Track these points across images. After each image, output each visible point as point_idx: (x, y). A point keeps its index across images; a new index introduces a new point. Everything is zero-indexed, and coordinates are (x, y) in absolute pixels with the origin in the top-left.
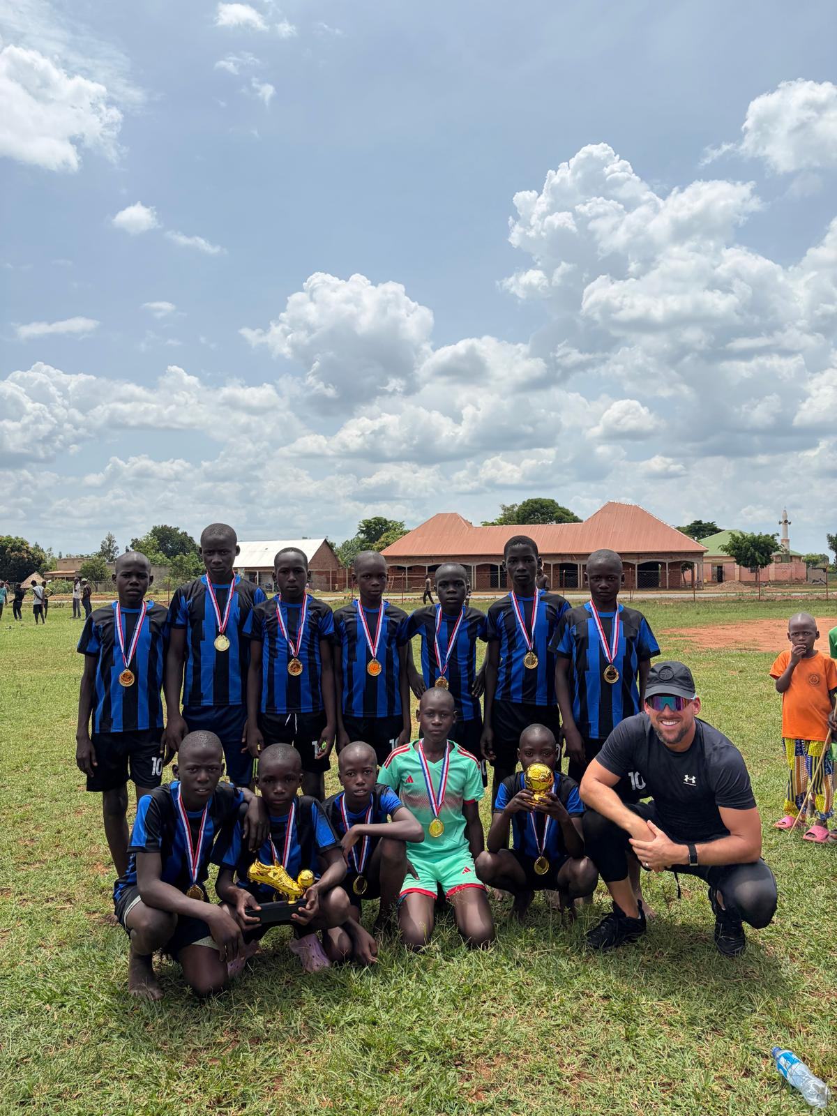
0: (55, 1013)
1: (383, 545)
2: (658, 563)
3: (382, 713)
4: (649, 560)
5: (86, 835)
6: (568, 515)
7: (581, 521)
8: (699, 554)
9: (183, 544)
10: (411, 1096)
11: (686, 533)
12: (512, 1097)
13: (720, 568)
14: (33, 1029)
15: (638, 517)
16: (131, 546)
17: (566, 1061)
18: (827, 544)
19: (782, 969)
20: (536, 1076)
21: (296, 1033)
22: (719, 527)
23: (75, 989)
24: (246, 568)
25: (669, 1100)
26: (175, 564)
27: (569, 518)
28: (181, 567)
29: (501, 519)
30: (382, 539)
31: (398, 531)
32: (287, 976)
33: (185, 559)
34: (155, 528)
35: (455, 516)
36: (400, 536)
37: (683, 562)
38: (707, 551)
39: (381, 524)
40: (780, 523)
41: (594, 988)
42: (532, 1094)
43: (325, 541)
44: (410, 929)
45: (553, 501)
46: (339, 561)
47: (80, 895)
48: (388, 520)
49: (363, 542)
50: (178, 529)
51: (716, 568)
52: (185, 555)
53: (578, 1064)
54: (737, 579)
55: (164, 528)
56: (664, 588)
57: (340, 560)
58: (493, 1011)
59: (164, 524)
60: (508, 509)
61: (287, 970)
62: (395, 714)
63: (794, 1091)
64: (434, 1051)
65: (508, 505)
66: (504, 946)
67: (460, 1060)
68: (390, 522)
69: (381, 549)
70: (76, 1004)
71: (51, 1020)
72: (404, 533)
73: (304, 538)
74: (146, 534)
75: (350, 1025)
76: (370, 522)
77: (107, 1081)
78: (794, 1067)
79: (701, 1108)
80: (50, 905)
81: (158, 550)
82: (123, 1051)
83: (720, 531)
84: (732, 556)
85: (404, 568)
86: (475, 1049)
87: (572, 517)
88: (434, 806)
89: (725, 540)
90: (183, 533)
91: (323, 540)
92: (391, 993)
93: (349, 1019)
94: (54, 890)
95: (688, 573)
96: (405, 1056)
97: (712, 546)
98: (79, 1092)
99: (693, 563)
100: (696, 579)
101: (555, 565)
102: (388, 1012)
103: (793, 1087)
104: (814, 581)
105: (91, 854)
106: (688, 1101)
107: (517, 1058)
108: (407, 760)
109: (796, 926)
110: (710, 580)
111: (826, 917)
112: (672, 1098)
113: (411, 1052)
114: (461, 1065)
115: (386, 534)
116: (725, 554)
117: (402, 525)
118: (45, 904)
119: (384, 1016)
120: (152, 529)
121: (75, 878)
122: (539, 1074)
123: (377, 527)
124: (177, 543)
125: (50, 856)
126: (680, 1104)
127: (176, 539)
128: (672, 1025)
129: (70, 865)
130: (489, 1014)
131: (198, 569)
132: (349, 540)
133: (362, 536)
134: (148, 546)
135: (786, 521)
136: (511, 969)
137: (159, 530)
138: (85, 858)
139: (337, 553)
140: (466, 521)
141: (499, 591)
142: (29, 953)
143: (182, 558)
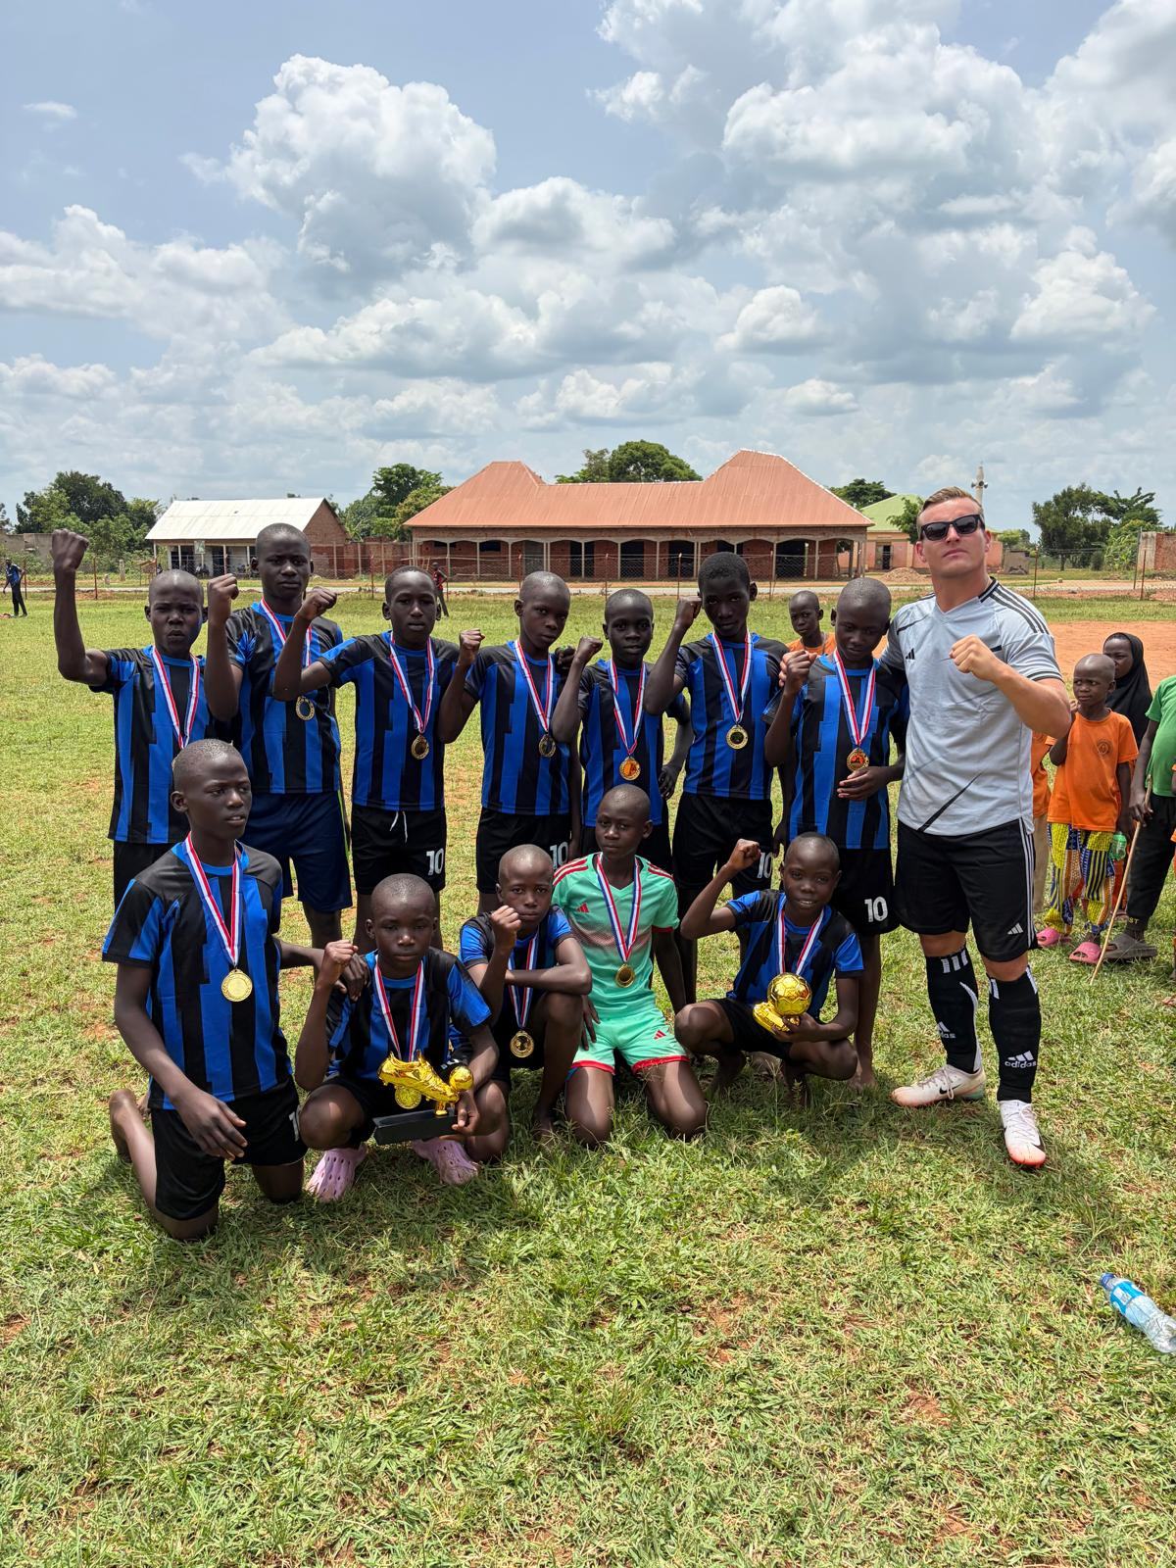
0: (95, 1264)
1: (412, 509)
2: (804, 541)
3: (542, 810)
4: (792, 537)
5: (67, 978)
6: (681, 468)
7: (700, 479)
8: (861, 529)
9: (106, 501)
10: (634, 1361)
11: (843, 497)
12: (769, 1356)
13: (887, 548)
14: (67, 1293)
15: (779, 472)
16: (25, 504)
17: (831, 1300)
18: (1031, 516)
19: (1080, 1151)
20: (795, 1322)
21: (451, 1274)
22: (888, 489)
23: (117, 1225)
24: (207, 541)
25: (976, 1351)
26: (97, 532)
27: (682, 473)
28: (106, 537)
29: (584, 472)
30: (409, 500)
31: (434, 489)
32: (420, 1192)
33: (112, 525)
34: (61, 475)
35: (518, 467)
36: (436, 496)
37: (838, 539)
38: (873, 525)
39: (407, 476)
40: (973, 486)
41: (845, 1192)
42: (795, 1350)
43: (325, 501)
44: (586, 1118)
45: (661, 448)
46: (346, 532)
47: (82, 1073)
48: (418, 470)
49: (381, 503)
50: (97, 478)
51: (881, 549)
52: (112, 519)
53: (847, 1304)
54: (910, 564)
55: (75, 476)
56: (811, 578)
57: (348, 529)
58: (714, 1229)
59: (75, 470)
60: (596, 457)
61: (417, 1181)
62: (560, 812)
63: (1136, 1332)
64: (651, 1294)
65: (595, 451)
66: (714, 1136)
67: (687, 1306)
68: (420, 473)
69: (409, 515)
70: (124, 1247)
71: (92, 1276)
72: (444, 491)
73: (291, 496)
74: (48, 486)
75: (524, 1260)
76: (391, 473)
77: (198, 1366)
78: (1135, 1301)
79: (1020, 1362)
80: (40, 1090)
81: (68, 511)
82: (211, 1318)
83: (889, 495)
84: (905, 531)
85: (445, 545)
86: (703, 1288)
87: (686, 472)
88: (621, 946)
89: (895, 508)
90: (105, 485)
91: (321, 500)
92: (572, 1212)
93: (522, 1252)
94: (42, 1066)
95: (843, 558)
96: (612, 1303)
97: (879, 518)
98: (160, 1386)
99: (852, 542)
100: (854, 565)
101: (662, 544)
102: (573, 1238)
103: (1133, 1326)
104: (1012, 569)
105: (83, 1006)
106: (1001, 1351)
107: (762, 1297)
108: (582, 882)
109: (1086, 1088)
110: (873, 565)
111: (1120, 1073)
112: (981, 1348)
113: (618, 1297)
114: (688, 1311)
115: (414, 492)
116: (895, 528)
117: (437, 478)
118: (35, 1089)
119: (570, 1246)
120: (56, 477)
121: (68, 1046)
122: (799, 1320)
123: (401, 481)
124: (97, 501)
125: (21, 1012)
126: (992, 1356)
127: (95, 495)
128: (956, 1239)
129: (56, 1027)
130: (711, 1235)
131: (132, 540)
132: (361, 499)
133: (379, 494)
134: (53, 505)
135: (981, 484)
136: (727, 1168)
137: (68, 479)
138: (73, 1012)
139: (342, 520)
140: (533, 474)
141: (582, 581)
142: (29, 1168)
143: (107, 524)
